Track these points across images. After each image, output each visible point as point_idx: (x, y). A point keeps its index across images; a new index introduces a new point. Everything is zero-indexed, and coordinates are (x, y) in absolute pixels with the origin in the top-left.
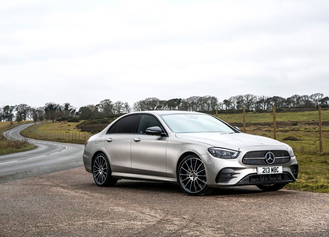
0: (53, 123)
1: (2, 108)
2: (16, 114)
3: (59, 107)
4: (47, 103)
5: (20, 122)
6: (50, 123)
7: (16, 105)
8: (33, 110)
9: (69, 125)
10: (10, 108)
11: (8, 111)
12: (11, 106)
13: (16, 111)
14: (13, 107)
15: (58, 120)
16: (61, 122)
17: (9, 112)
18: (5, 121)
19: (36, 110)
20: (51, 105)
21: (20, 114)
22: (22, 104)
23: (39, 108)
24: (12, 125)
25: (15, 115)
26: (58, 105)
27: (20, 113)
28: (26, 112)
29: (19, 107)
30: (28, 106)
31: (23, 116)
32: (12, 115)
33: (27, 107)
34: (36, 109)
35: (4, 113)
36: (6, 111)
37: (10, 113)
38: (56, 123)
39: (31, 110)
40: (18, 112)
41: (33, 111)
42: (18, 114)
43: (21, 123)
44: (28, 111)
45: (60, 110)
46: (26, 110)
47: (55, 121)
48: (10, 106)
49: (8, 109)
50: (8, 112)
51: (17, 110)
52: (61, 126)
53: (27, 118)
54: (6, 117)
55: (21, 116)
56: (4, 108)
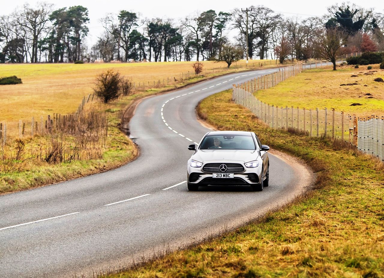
0: (335, 69)
1: (192, 16)
2: (235, 38)
3: (370, 20)
4: (334, 5)
5: (233, 64)
6: (322, 70)
7: (237, 10)
8: (291, 27)
9: (379, 80)
10: (218, 19)
11: (211, 27)
12: (221, 13)
13: (235, 27)
14: (226, 16)
15: (353, 62)
16: (360, 66)
18: (201, 58)
19: (297, 26)
20: (347, 11)
21: (250, 38)
23: (309, 19)
24: (200, 74)
26: (369, 13)
27: (248, 37)
28: (267, 32)
29: (244, 15)
30: (273, 12)
31: (260, 43)
32: (225, 40)
33: (270, 15)
34: (300, 22)
35: (199, 33)
36: (207, 29)
37: (217, 35)
38: (344, 71)
39: (283, 26)
40: (242, 32)
41: (290, 30)
42: (240, 39)
43: (236, 67)
44: (272, 31)
45: (376, 26)
46: (268, 26)
47: (342, 65)
48: (217, 13)
49: (213, 21)
50: (210, 32)
51: (238, 24)
52: (353, 80)
53: (268, 52)
54: (206, 46)
55: (250, 45)
56: (199, 19)
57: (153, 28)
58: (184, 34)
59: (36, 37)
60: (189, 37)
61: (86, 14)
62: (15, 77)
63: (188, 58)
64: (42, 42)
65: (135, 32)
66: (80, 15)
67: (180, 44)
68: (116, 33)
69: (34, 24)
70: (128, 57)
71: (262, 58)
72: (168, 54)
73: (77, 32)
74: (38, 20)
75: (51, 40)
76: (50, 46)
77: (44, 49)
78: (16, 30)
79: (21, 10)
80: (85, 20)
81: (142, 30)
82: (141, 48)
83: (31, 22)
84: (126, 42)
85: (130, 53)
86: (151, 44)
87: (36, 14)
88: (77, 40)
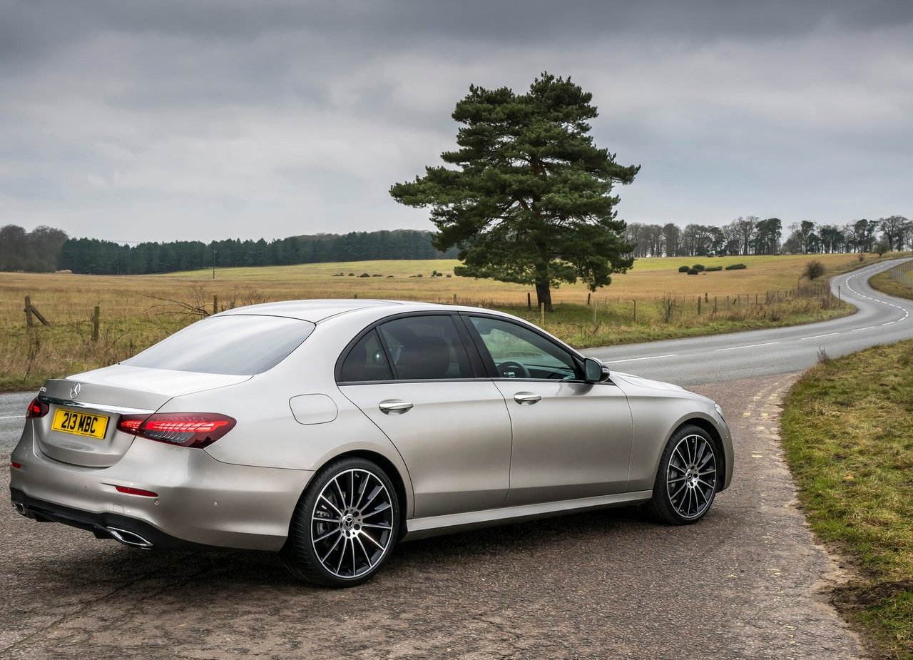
1: (851, 224)
2: (881, 237)
5: (883, 255)
7: (882, 219)
10: (869, 225)
11: (864, 231)
12: (871, 221)
13: (881, 230)
14: (875, 223)
17: (866, 233)
18: (857, 251)
21: (891, 237)
22: (895, 215)
24: (862, 262)
25: (878, 239)
27: (889, 236)
28: (903, 233)
29: (887, 223)
30: (907, 219)
31: (898, 241)
32: (873, 239)
33: (905, 222)
35: (855, 234)
36: (861, 231)
37: (868, 235)
40: (885, 233)
42: (884, 238)
43: (885, 257)
44: (907, 232)
46: (904, 229)
48: (868, 221)
49: (865, 227)
50: (863, 233)
51: (883, 228)
53: (904, 246)
54: (860, 243)
55: (891, 241)
56: (856, 225)
57: (827, 232)
58: (846, 235)
59: (746, 239)
60: (849, 237)
61: (780, 224)
62: (742, 265)
63: (848, 251)
64: (751, 242)
65: (812, 234)
66: (776, 224)
67: (843, 242)
68: (799, 235)
69: (745, 230)
70: (807, 251)
71: (899, 250)
72: (834, 249)
73: (773, 234)
74: (748, 228)
75: (757, 241)
76: (756, 245)
77: (752, 246)
78: (734, 235)
79: (737, 221)
80: (779, 227)
81: (817, 233)
82: (817, 244)
83: (743, 229)
84: (806, 241)
85: (808, 248)
86: (823, 242)
87: (747, 224)
88: (773, 241)
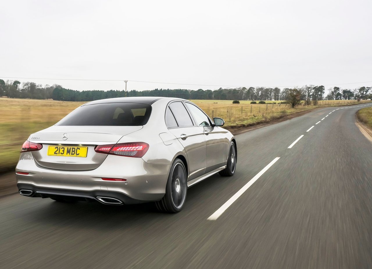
10: (366, 89)
14: (369, 88)
32: (367, 95)
35: (359, 93)
48: (366, 87)
49: (364, 90)
50: (363, 93)
54: (361, 97)
56: (360, 89)
57: (345, 92)
59: (309, 94)
60: (356, 94)
61: (324, 88)
65: (339, 93)
66: (322, 88)
67: (353, 96)
68: (333, 93)
72: (349, 99)
73: (321, 93)
74: (310, 89)
75: (313, 95)
77: (311, 97)
79: (305, 87)
80: (323, 90)
81: (341, 92)
82: (340, 97)
83: (308, 90)
84: (336, 96)
86: (344, 96)
87: (309, 88)
88: (321, 95)
